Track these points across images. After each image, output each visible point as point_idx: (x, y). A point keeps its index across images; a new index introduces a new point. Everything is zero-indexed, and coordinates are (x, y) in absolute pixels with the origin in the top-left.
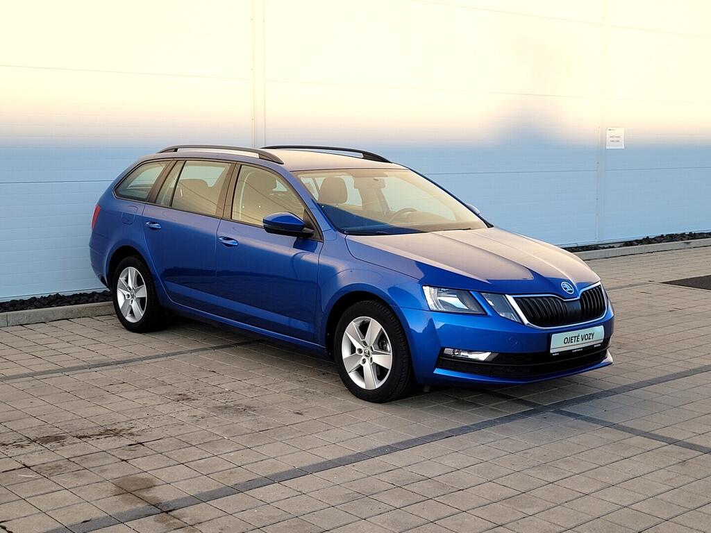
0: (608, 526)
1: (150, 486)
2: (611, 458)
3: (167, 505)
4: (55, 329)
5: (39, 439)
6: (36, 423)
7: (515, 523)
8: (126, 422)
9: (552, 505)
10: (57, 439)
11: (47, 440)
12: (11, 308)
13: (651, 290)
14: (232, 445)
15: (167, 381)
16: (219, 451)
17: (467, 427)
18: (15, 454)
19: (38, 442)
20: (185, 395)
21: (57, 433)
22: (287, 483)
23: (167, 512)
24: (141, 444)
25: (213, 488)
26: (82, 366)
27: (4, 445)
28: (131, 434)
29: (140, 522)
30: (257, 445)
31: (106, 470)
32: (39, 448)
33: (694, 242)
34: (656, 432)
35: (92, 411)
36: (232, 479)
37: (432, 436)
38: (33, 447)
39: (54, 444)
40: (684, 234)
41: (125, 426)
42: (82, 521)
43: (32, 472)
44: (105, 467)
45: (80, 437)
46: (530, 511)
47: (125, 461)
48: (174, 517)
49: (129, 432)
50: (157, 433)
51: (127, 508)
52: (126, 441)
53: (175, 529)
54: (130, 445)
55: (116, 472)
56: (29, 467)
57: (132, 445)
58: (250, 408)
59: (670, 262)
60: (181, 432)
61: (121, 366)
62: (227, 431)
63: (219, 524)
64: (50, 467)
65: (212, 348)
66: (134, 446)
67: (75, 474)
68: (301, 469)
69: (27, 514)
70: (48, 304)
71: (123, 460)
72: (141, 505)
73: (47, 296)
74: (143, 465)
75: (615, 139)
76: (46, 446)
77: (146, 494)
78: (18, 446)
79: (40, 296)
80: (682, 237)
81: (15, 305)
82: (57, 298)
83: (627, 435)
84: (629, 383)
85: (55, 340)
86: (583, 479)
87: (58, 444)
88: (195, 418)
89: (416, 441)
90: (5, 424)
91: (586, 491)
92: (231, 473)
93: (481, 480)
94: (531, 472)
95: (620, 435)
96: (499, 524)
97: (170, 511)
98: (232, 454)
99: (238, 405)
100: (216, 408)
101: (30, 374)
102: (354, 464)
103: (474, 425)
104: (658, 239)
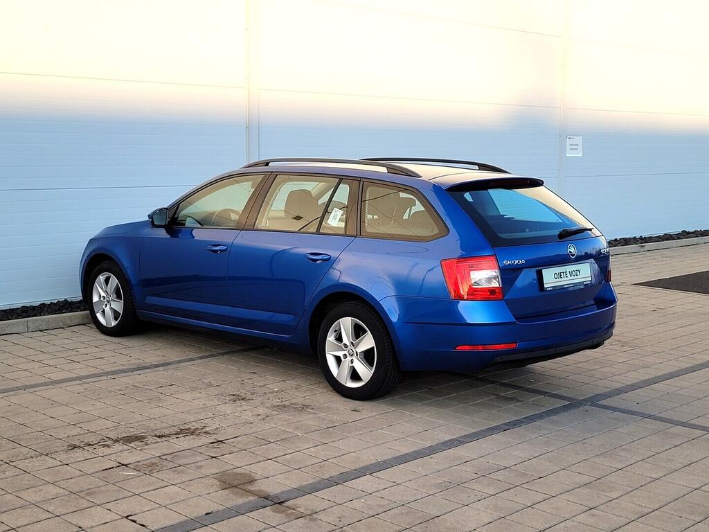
0: (689, 506)
1: (252, 481)
2: (663, 447)
3: (276, 496)
4: (76, 335)
5: (121, 439)
6: (110, 424)
7: (604, 506)
8: (196, 421)
9: (630, 489)
10: (138, 438)
11: (129, 440)
12: (24, 314)
13: (628, 292)
14: (309, 441)
15: (214, 383)
16: (299, 447)
17: (518, 420)
18: (105, 454)
19: (121, 442)
20: (238, 396)
21: (135, 433)
22: (378, 474)
23: (279, 503)
24: (221, 441)
25: (312, 481)
26: (123, 370)
27: (90, 445)
28: (207, 433)
29: (259, 513)
30: (333, 440)
31: (201, 467)
32: (125, 447)
33: (648, 246)
34: (693, 422)
35: (157, 412)
36: (325, 472)
37: (490, 429)
38: (118, 447)
39: (138, 443)
40: (635, 237)
41: (198, 426)
42: (205, 513)
43: (131, 470)
44: (199, 464)
45: (159, 437)
46: (614, 495)
47: (215, 457)
48: (289, 508)
49: (204, 430)
50: (231, 432)
51: (241, 501)
52: (206, 440)
53: (296, 519)
54: (211, 443)
55: (213, 468)
56: (126, 465)
57: (213, 443)
58: (307, 406)
59: (632, 264)
60: (253, 430)
61: (161, 369)
62: (297, 428)
63: (334, 513)
64: (145, 465)
65: (241, 350)
66: (216, 444)
67: (175, 471)
68: (384, 462)
69: (150, 508)
70: (59, 309)
71: (213, 457)
72: (252, 498)
73: (55, 301)
74: (235, 462)
75: (575, 147)
76: (131, 445)
77: (250, 487)
78: (104, 446)
79: (49, 302)
80: (634, 241)
81: (27, 311)
82: (66, 304)
83: (669, 425)
84: (647, 378)
85: (83, 345)
86: (648, 466)
87: (142, 443)
88: (260, 417)
89: (478, 434)
90: (79, 425)
91: (655, 476)
92: (321, 467)
93: (556, 468)
94: (596, 459)
95: (662, 425)
96: (591, 506)
97: (282, 502)
98: (313, 450)
99: (294, 404)
100: (275, 406)
101: (77, 377)
102: (431, 456)
103: (524, 418)
104: (614, 243)
